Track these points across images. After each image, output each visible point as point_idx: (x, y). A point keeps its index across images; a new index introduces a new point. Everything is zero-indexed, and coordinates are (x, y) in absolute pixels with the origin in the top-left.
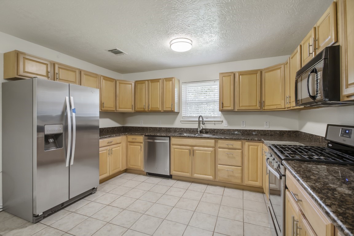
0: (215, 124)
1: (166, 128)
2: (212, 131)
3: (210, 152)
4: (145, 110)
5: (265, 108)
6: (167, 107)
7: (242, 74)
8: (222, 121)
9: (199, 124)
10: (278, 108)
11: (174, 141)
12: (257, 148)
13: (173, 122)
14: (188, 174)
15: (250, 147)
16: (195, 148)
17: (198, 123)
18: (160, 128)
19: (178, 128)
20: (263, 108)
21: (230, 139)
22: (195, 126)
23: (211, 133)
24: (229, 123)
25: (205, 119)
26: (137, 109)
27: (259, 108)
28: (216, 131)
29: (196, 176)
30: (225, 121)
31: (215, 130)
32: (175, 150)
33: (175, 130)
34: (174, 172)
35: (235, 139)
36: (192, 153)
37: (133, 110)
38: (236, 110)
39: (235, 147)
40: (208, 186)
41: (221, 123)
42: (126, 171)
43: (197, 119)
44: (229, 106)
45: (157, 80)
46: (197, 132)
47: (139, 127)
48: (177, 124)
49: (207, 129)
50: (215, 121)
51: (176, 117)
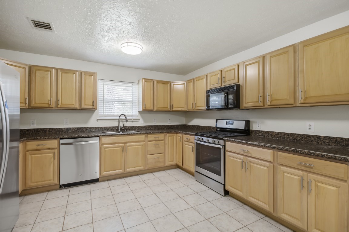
0: (133, 122)
1: (77, 128)
2: (131, 128)
3: (141, 146)
4: (51, 106)
5: (173, 109)
6: (87, 104)
7: (159, 82)
8: (139, 119)
9: (119, 122)
12: (173, 138)
13: (87, 121)
14: (121, 170)
15: (170, 137)
16: (128, 144)
17: (118, 121)
18: (67, 129)
19: (94, 128)
21: (157, 133)
22: (116, 124)
23: (130, 130)
24: (145, 121)
25: (128, 118)
26: (33, 104)
27: (169, 109)
28: (134, 128)
29: (128, 170)
30: (141, 119)
31: (133, 127)
32: (106, 149)
33: (90, 130)
34: (105, 173)
35: (160, 133)
36: (124, 149)
37: (27, 105)
38: (155, 111)
39: (160, 139)
41: (138, 120)
43: (118, 118)
44: (149, 106)
46: (118, 130)
47: (28, 130)
48: (93, 123)
49: (126, 127)
50: (133, 119)
51: (92, 115)
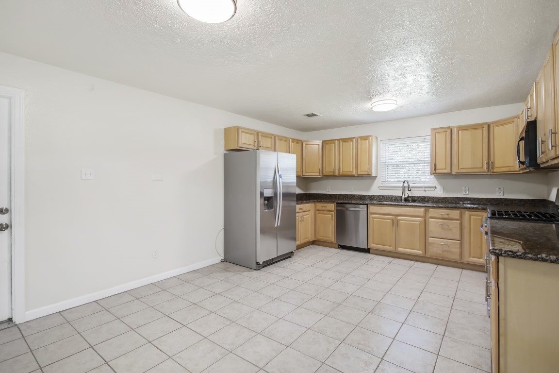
0: (425, 190)
1: (360, 195)
2: (422, 199)
3: (419, 223)
4: (335, 174)
5: (494, 171)
6: (363, 170)
7: (461, 129)
8: (435, 187)
9: (404, 190)
10: (510, 170)
11: (372, 209)
12: (482, 219)
13: (368, 189)
14: (391, 247)
15: (472, 217)
16: (399, 218)
17: (402, 189)
18: (352, 195)
19: (375, 196)
20: (492, 171)
21: (445, 207)
22: (399, 193)
23: (420, 201)
24: (445, 189)
25: (411, 185)
26: (325, 173)
27: (486, 170)
28: (426, 200)
29: (400, 250)
30: (439, 187)
31: (425, 197)
32: (374, 219)
33: (372, 198)
34: (373, 245)
35: (451, 208)
36: (395, 223)
37: (321, 174)
38: (454, 174)
39: (451, 216)
40: (416, 262)
41: (434, 189)
42: (314, 243)
43: (401, 185)
44: (443, 168)
45: (350, 139)
46: (401, 200)
47: (325, 195)
48: (375, 190)
49: (415, 197)
50: (425, 187)
51: (374, 182)
